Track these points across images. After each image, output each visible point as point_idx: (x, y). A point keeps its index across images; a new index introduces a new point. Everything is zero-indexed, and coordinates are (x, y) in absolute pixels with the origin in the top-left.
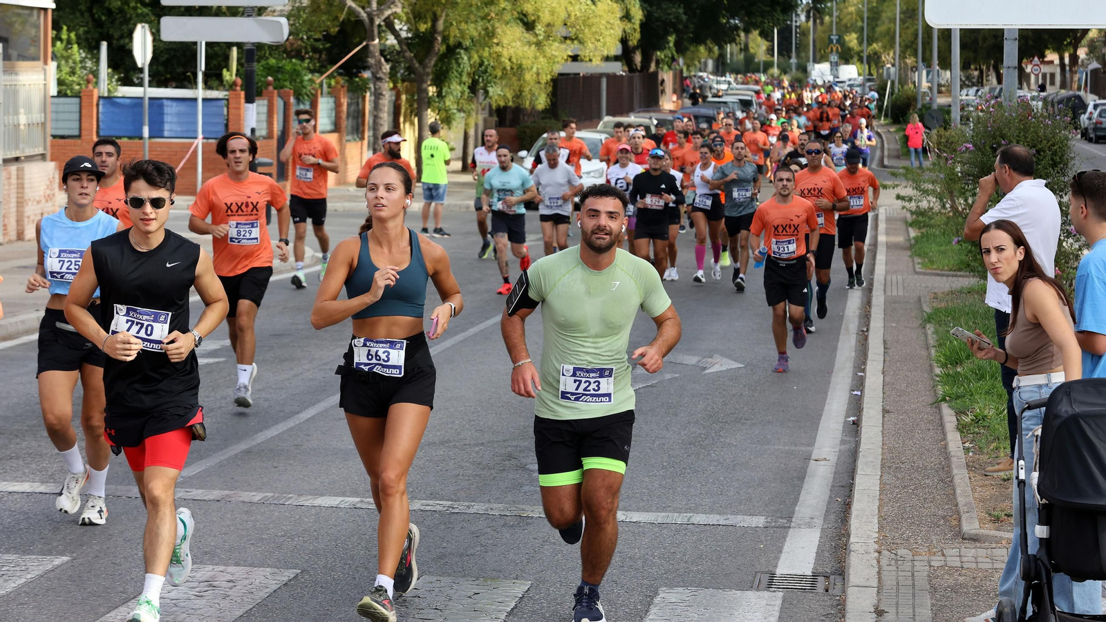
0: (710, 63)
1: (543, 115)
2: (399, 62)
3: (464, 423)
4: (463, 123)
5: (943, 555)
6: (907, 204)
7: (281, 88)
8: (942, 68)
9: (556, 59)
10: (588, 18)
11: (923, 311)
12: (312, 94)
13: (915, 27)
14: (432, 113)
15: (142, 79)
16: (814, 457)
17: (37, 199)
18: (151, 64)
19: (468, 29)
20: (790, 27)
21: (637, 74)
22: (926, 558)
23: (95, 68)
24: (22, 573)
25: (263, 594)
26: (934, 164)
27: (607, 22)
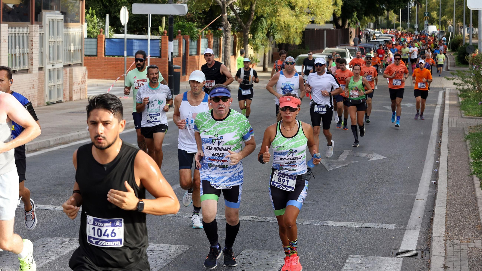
0: (372, 24)
1: (299, 47)
2: (236, 24)
3: (263, 182)
4: (264, 50)
5: (474, 242)
6: (458, 87)
7: (184, 35)
8: (474, 27)
9: (305, 22)
10: (318, 4)
11: (465, 134)
12: (198, 37)
13: (462, 9)
14: (250, 46)
15: (124, 30)
16: (416, 198)
17: (78, 82)
18: (128, 24)
19: (266, 9)
20: (407, 9)
21: (340, 29)
22: (466, 244)
23: (103, 26)
24: (71, 246)
25: (175, 256)
26: (470, 69)
27: (327, 6)
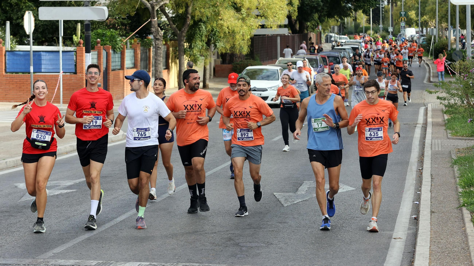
0: (336, 28)
1: (246, 58)
2: (168, 30)
4: (203, 62)
6: (443, 102)
7: (105, 45)
8: (462, 29)
10: (270, 5)
11: (452, 158)
12: (121, 48)
13: (447, 7)
14: (186, 57)
15: (29, 41)
16: (393, 237)
18: (34, 33)
19: (205, 12)
20: (379, 8)
21: (297, 35)
23: (3, 35)
26: (457, 80)
27: (280, 7)
